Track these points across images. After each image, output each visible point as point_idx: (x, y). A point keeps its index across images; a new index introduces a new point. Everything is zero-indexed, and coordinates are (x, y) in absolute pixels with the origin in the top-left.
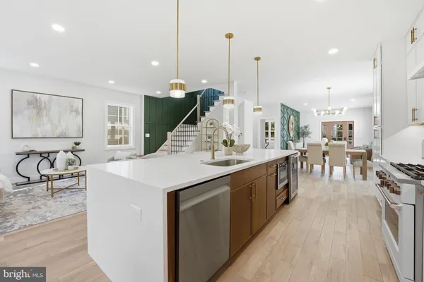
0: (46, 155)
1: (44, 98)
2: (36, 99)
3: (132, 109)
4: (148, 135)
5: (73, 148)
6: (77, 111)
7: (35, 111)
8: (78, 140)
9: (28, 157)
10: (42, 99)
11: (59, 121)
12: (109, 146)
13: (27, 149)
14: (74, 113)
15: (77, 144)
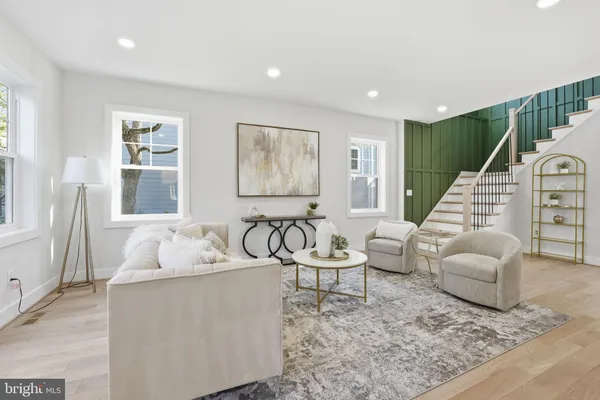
0: (278, 224)
1: (273, 133)
2: (264, 136)
3: (382, 146)
4: (410, 193)
5: (309, 213)
6: (312, 153)
7: (262, 154)
8: (313, 200)
9: (256, 226)
10: (271, 135)
11: (291, 169)
12: (354, 211)
13: (256, 214)
14: (308, 156)
15: (314, 206)
